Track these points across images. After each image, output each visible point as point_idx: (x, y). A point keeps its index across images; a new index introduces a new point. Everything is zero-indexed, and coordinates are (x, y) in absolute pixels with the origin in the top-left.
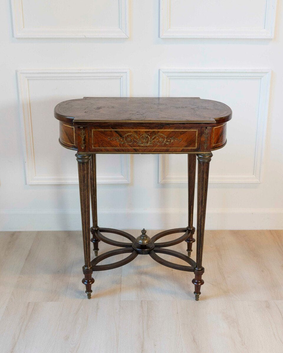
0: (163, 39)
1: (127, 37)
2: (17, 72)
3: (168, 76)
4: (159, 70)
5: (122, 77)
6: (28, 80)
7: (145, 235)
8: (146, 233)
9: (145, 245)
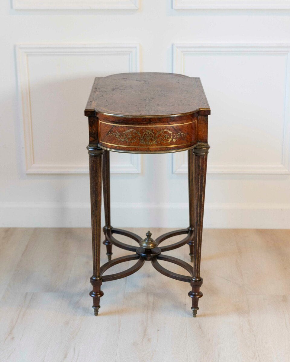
0: (176, 10)
1: (137, 9)
2: (15, 47)
3: (182, 52)
4: (173, 45)
5: (131, 52)
6: (27, 55)
7: (150, 238)
8: (151, 236)
9: (150, 249)
